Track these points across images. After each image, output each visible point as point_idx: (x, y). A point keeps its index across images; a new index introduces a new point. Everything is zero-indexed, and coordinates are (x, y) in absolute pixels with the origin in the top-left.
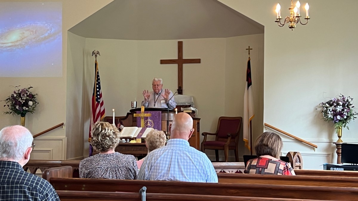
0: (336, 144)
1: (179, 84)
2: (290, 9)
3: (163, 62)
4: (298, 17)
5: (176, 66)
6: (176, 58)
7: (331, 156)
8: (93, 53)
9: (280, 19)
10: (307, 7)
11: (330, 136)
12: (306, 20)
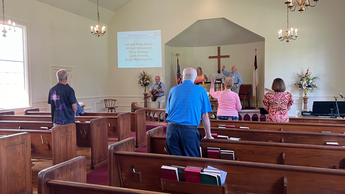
0: (304, 98)
1: (218, 68)
2: (287, 32)
3: (210, 57)
4: (292, 36)
5: (217, 60)
6: (217, 55)
7: (300, 104)
8: (176, 54)
9: (281, 37)
10: (296, 30)
11: (301, 94)
12: (296, 37)
